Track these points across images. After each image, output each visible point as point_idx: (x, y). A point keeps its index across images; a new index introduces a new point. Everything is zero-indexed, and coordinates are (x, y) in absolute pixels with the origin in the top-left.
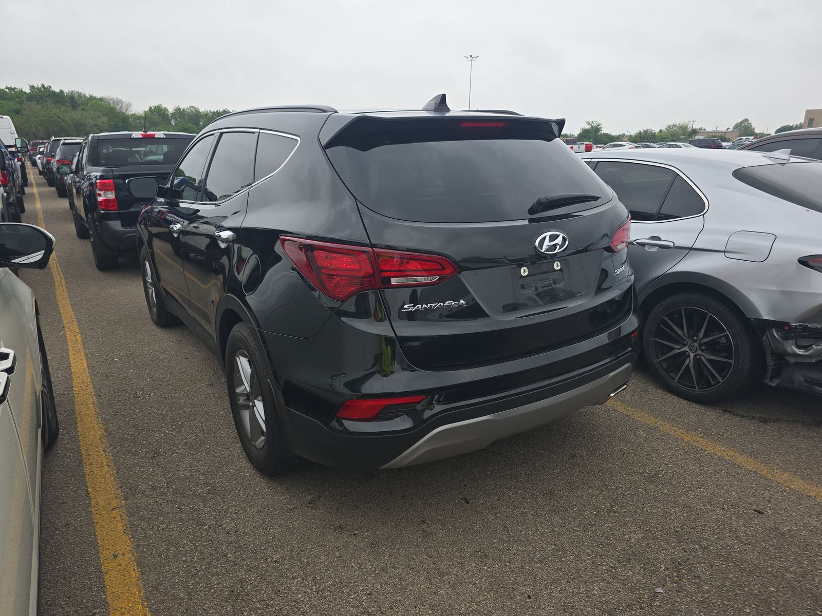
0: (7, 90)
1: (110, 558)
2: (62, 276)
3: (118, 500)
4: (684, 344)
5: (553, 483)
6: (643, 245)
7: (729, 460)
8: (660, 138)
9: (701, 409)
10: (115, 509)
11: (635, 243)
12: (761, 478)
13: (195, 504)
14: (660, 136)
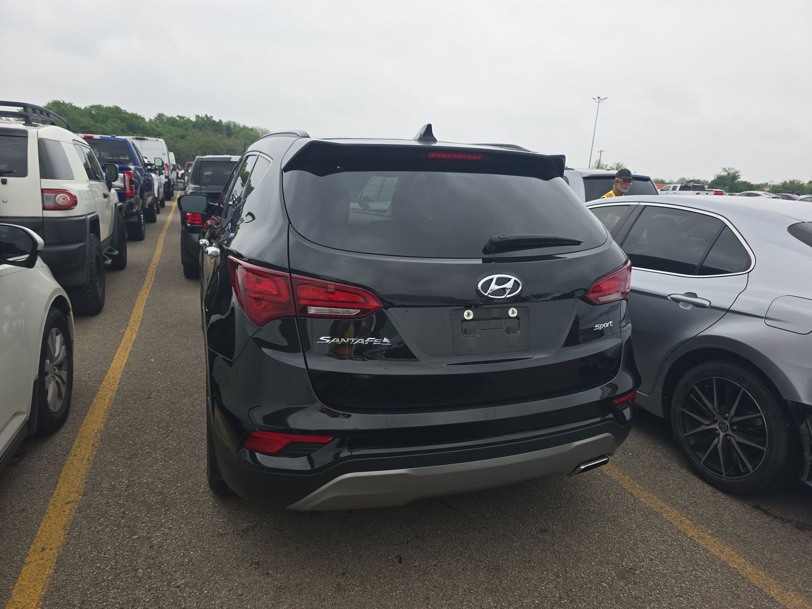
0: (178, 118)
1: (38, 550)
2: (153, 280)
3: (77, 495)
4: (714, 420)
5: (505, 557)
6: (678, 301)
7: (734, 568)
8: (809, 190)
9: (725, 500)
10: (70, 503)
11: (669, 298)
12: (766, 598)
13: (139, 511)
14: (809, 188)
